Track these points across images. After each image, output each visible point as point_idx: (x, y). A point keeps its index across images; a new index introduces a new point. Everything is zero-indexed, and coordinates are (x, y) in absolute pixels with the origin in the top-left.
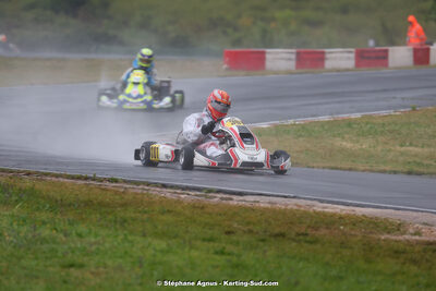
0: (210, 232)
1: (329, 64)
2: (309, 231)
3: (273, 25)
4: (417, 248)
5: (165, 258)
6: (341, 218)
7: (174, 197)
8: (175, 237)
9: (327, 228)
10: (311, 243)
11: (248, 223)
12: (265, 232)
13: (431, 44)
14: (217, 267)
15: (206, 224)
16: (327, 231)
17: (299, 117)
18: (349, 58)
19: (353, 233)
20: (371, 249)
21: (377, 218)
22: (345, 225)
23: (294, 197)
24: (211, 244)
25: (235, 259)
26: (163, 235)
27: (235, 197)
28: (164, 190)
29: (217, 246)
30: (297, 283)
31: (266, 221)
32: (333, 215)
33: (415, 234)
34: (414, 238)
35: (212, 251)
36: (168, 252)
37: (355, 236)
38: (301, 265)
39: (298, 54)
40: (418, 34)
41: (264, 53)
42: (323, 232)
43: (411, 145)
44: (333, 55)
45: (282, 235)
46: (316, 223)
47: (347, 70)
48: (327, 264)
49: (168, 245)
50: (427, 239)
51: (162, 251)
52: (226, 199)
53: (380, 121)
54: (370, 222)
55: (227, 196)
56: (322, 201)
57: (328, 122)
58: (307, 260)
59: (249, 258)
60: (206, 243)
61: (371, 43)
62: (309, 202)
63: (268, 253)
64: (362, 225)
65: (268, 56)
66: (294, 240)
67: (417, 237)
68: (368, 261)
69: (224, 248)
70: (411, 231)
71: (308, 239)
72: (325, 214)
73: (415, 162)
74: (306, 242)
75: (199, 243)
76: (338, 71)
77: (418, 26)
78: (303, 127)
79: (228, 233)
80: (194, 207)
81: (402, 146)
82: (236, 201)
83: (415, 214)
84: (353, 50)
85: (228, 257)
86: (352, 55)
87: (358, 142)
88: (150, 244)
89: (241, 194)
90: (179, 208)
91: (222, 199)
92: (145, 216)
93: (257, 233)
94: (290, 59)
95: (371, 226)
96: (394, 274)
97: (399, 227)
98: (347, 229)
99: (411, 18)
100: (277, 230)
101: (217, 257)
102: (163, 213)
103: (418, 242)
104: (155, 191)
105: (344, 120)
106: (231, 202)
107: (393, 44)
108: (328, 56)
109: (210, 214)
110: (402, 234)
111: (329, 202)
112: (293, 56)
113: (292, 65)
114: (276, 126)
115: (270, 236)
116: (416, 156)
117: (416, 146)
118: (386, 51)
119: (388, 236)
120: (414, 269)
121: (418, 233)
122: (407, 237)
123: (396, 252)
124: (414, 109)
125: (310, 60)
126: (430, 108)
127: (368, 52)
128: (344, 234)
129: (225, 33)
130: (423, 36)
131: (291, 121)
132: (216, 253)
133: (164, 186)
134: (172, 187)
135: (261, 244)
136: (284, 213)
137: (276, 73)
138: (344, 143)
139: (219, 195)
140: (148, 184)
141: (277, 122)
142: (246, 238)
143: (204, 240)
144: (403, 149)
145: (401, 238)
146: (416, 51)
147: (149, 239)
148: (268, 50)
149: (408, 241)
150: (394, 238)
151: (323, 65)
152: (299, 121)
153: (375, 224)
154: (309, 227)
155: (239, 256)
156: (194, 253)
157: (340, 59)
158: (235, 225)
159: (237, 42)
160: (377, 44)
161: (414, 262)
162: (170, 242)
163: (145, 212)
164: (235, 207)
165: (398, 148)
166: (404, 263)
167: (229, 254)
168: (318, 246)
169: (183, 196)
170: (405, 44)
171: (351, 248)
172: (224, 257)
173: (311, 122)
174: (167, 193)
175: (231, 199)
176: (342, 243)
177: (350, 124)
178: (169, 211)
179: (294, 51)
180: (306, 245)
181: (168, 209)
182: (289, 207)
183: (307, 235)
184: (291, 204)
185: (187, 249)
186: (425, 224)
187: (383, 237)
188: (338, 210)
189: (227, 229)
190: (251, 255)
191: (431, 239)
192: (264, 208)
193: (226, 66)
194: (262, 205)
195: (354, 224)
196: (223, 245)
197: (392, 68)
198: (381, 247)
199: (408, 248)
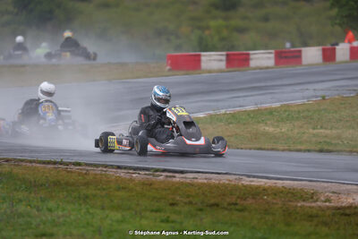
0: (157, 204)
1: (253, 63)
2: (238, 201)
3: (207, 32)
4: (328, 212)
5: (120, 227)
6: (264, 190)
7: (128, 176)
8: (129, 209)
9: (253, 198)
10: (240, 210)
11: (188, 197)
12: (202, 203)
13: (337, 44)
15: (154, 198)
16: (254, 201)
17: (229, 107)
18: (269, 58)
19: (275, 201)
20: (290, 214)
21: (294, 189)
22: (268, 195)
23: (226, 174)
24: (158, 214)
25: (178, 226)
26: (118, 208)
27: (177, 175)
28: (119, 170)
29: (163, 215)
31: (203, 194)
32: (258, 187)
33: (326, 201)
34: (325, 204)
35: (158, 220)
36: (122, 222)
37: (277, 204)
39: (227, 55)
41: (199, 56)
42: (250, 201)
43: (322, 127)
44: (256, 56)
45: (217, 205)
46: (244, 194)
47: (267, 68)
48: (253, 228)
49: (123, 216)
51: (118, 221)
52: (170, 177)
53: (296, 109)
54: (289, 192)
55: (171, 174)
56: (249, 176)
57: (253, 111)
58: (237, 224)
60: (154, 214)
61: (288, 45)
63: (204, 221)
64: (281, 195)
65: (203, 58)
66: (226, 209)
67: (327, 204)
68: (288, 224)
69: (168, 217)
70: (322, 198)
71: (238, 207)
72: (251, 187)
73: (325, 142)
74: (237, 210)
75: (148, 214)
76: (261, 68)
78: (233, 115)
79: (172, 204)
80: (143, 184)
81: (314, 129)
82: (178, 178)
83: (326, 185)
84: (273, 51)
85: (173, 225)
86: (272, 56)
87: (278, 126)
88: (107, 216)
89: (182, 172)
90: (131, 185)
91: (167, 176)
92: (104, 193)
93: (196, 204)
94: (221, 60)
95: (289, 195)
96: (309, 235)
97: (313, 196)
98: (270, 199)
100: (212, 201)
101: (163, 225)
102: (119, 189)
103: (328, 208)
104: (111, 172)
105: (266, 109)
106: (174, 179)
107: (306, 45)
108: (251, 57)
109: (157, 189)
110: (317, 201)
111: (254, 177)
112: (224, 58)
113: (223, 65)
114: (211, 116)
115: (207, 206)
116: (326, 136)
117: (326, 129)
118: (300, 51)
119: (303, 203)
120: (325, 230)
121: (328, 200)
122: (319, 203)
123: (311, 216)
124: (324, 98)
125: (237, 60)
127: (285, 52)
128: (268, 203)
129: (168, 40)
131: (223, 111)
132: (162, 221)
133: (119, 167)
134: (125, 168)
135: (199, 213)
136: (217, 187)
137: (210, 72)
138: (267, 128)
139: (164, 174)
140: (106, 166)
141: (211, 112)
142: (186, 208)
143: (152, 211)
144: (315, 131)
145: (313, 204)
146: (324, 51)
147: (107, 212)
148: (203, 53)
149: (320, 207)
150: (308, 204)
151: (248, 65)
152: (230, 111)
153: (293, 194)
154: (238, 197)
155: (181, 223)
156: (144, 222)
157: (262, 59)
158: (178, 198)
159: (178, 47)
160: (293, 46)
161: (325, 224)
162: (124, 213)
163: (104, 189)
164: (177, 183)
165: (311, 131)
166: (317, 225)
167: (173, 222)
168: (246, 214)
169: (134, 175)
171: (273, 214)
172: (169, 225)
173: (239, 112)
174: (122, 173)
175: (174, 177)
176: (266, 210)
177: (271, 112)
178: (123, 188)
179: (224, 53)
180: (236, 212)
181: (122, 186)
182: (222, 182)
183: (236, 204)
184: (224, 179)
185: (138, 219)
186: (334, 192)
187: (299, 205)
188: (262, 183)
189: (171, 201)
190: (191, 222)
191: (339, 205)
192: (202, 183)
193: (168, 68)
194: (200, 181)
195: (275, 195)
196: (168, 215)
197: (306, 65)
198: (298, 213)
199: (320, 213)
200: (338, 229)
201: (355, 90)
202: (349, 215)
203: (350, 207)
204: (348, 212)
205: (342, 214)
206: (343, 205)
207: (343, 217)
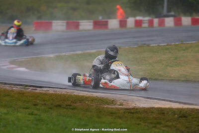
0: (26, 104)
1: (81, 28)
2: (72, 104)
3: (56, 10)
4: (121, 111)
5: (6, 117)
6: (86, 98)
7: (10, 89)
8: (11, 107)
9: (80, 102)
10: (73, 109)
11: (44, 101)
12: (52, 104)
13: (127, 18)
14: (30, 120)
15: (25, 101)
16: (80, 104)
17: (67, 52)
18: (90, 25)
19: (92, 104)
20: (100, 112)
21: (103, 98)
22: (88, 101)
23: (65, 89)
24: (27, 110)
25: (38, 117)
26: (5, 106)
27: (38, 89)
28: (6, 85)
29: (29, 111)
30: (66, 128)
31: (52, 99)
32: (83, 96)
33: (120, 105)
34: (119, 107)
35: (28, 113)
36: (7, 114)
37: (93, 106)
38: (68, 119)
39: (68, 23)
40: (121, 14)
41: (51, 23)
42: (78, 104)
44: (83, 24)
45: (59, 106)
46: (75, 100)
47: (89, 30)
48: (80, 119)
49: (8, 111)
50: (126, 107)
51: (4, 113)
52: (34, 90)
55: (34, 88)
56: (78, 90)
57: (81, 54)
58: (71, 117)
59: (44, 116)
60: (24, 110)
61: (100, 18)
62: (72, 91)
63: (53, 114)
64: (96, 101)
65: (54, 24)
66: (65, 108)
67: (121, 106)
68: (99, 117)
70: (118, 103)
71: (71, 107)
72: (79, 96)
74: (71, 109)
75: (21, 110)
76: (85, 30)
77: (121, 10)
78: (69, 56)
79: (35, 105)
80: (19, 93)
82: (39, 90)
83: (120, 96)
84: (92, 21)
85: (35, 116)
86: (92, 24)
89: (41, 87)
90: (12, 94)
91: (32, 89)
93: (48, 105)
94: (63, 26)
95: (100, 101)
96: (111, 123)
97: (113, 102)
98: (89, 103)
99: (118, 7)
100: (57, 104)
101: (30, 116)
102: (5, 96)
103: (121, 109)
104: (1, 86)
105: (88, 53)
106: (36, 91)
107: (110, 18)
108: (81, 24)
109: (26, 96)
110: (115, 105)
111: (81, 91)
112: (65, 24)
113: (64, 28)
114: (57, 56)
115: (54, 106)
118: (107, 22)
119: (108, 106)
120: (120, 121)
122: (116, 106)
123: (112, 113)
124: (120, 48)
126: (127, 47)
127: (99, 22)
128: (88, 105)
129: (33, 13)
130: (124, 14)
131: (64, 54)
132: (29, 114)
133: (6, 84)
134: (9, 84)
135: (50, 110)
136: (60, 95)
141: (58, 54)
142: (43, 107)
143: (24, 108)
145: (113, 107)
146: (121, 22)
148: (53, 21)
149: (117, 108)
150: (110, 107)
151: (78, 28)
152: (67, 54)
153: (102, 101)
154: (72, 102)
155: (40, 115)
156: (19, 114)
157: (86, 25)
158: (38, 102)
159: (39, 18)
160: (103, 19)
161: (120, 118)
162: (8, 109)
164: (38, 93)
166: (115, 118)
167: (35, 115)
168: (76, 111)
169: (14, 88)
170: (115, 18)
171: (91, 111)
172: (33, 116)
173: (74, 54)
174: (7, 87)
176: (87, 109)
177: (90, 55)
178: (8, 95)
179: (65, 21)
180: (70, 110)
182: (63, 93)
183: (70, 105)
185: (16, 112)
186: (124, 100)
187: (105, 107)
188: (85, 94)
189: (34, 103)
190: (45, 115)
191: (128, 107)
192: (51, 94)
193: (34, 29)
194: (51, 92)
195: (92, 101)
196: (33, 111)
197: (110, 29)
198: (104, 111)
199: (117, 111)
200: (127, 120)
201: (137, 44)
202: (133, 113)
203: (133, 109)
204: (132, 111)
205: (129, 113)
206: (130, 107)
207: (129, 114)
